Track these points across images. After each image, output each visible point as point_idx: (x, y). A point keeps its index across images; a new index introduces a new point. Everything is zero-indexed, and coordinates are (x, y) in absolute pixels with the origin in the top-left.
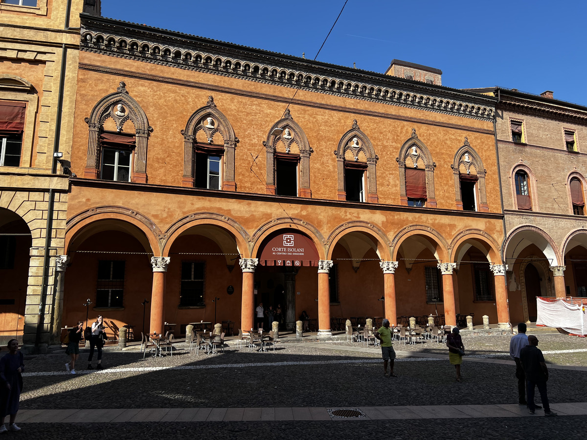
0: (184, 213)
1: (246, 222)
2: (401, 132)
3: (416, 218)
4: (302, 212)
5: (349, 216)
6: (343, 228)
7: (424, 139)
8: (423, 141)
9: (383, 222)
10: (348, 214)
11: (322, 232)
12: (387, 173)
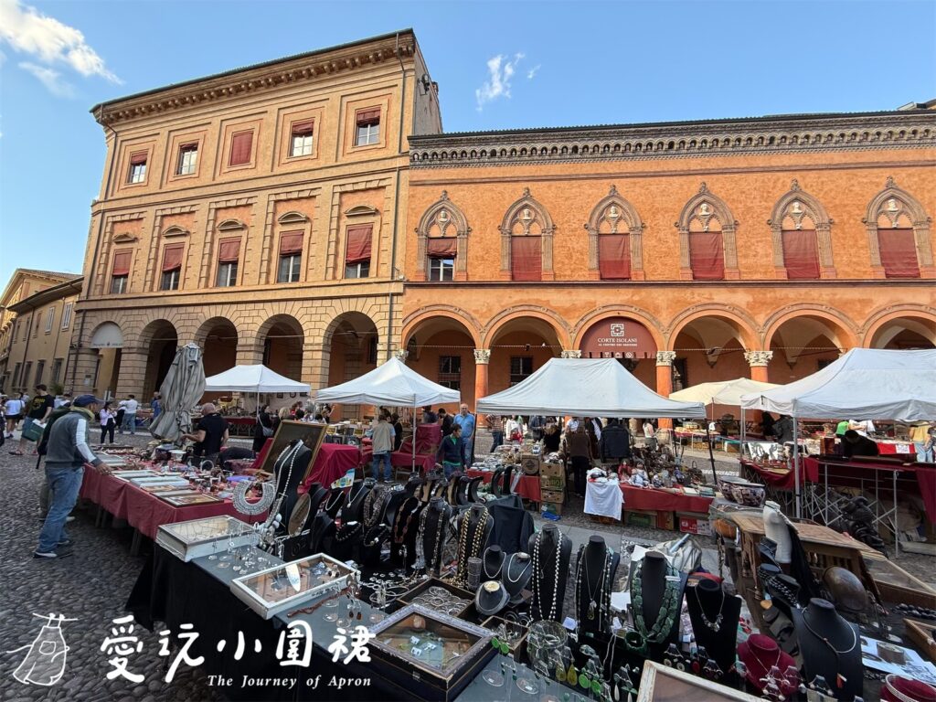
0: (502, 307)
1: (567, 312)
2: (774, 188)
3: (801, 295)
4: (634, 298)
5: (697, 298)
6: (689, 313)
7: (813, 191)
8: (810, 193)
9: (748, 304)
10: (696, 295)
11: (661, 319)
12: (753, 241)
